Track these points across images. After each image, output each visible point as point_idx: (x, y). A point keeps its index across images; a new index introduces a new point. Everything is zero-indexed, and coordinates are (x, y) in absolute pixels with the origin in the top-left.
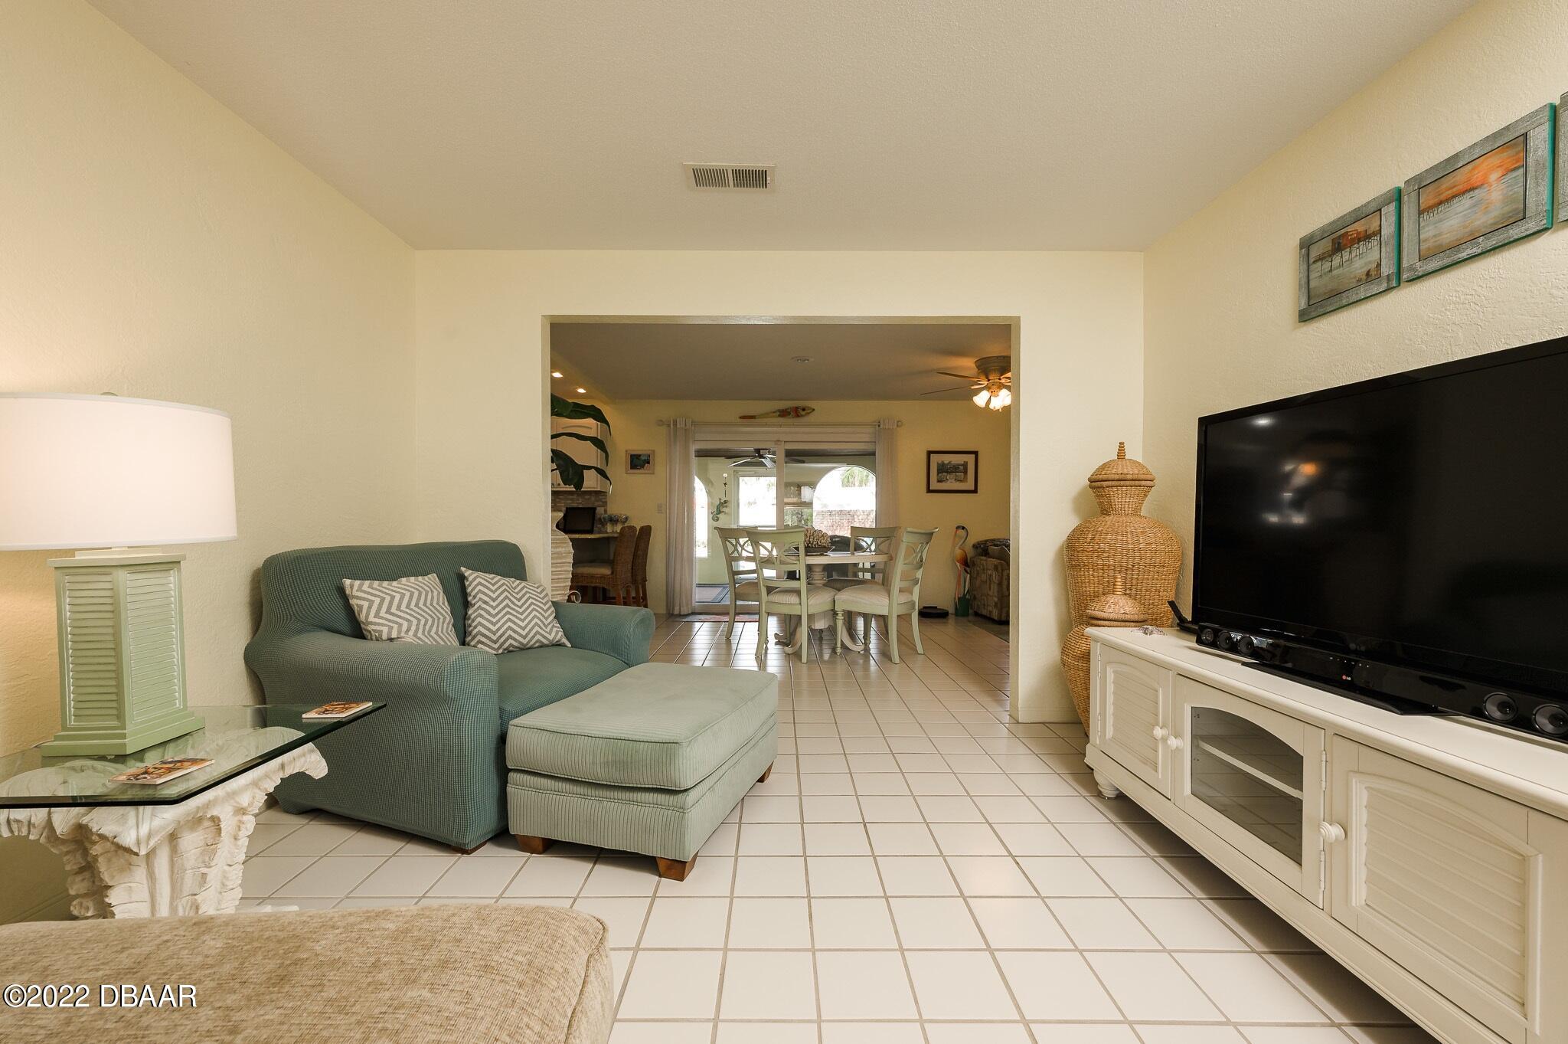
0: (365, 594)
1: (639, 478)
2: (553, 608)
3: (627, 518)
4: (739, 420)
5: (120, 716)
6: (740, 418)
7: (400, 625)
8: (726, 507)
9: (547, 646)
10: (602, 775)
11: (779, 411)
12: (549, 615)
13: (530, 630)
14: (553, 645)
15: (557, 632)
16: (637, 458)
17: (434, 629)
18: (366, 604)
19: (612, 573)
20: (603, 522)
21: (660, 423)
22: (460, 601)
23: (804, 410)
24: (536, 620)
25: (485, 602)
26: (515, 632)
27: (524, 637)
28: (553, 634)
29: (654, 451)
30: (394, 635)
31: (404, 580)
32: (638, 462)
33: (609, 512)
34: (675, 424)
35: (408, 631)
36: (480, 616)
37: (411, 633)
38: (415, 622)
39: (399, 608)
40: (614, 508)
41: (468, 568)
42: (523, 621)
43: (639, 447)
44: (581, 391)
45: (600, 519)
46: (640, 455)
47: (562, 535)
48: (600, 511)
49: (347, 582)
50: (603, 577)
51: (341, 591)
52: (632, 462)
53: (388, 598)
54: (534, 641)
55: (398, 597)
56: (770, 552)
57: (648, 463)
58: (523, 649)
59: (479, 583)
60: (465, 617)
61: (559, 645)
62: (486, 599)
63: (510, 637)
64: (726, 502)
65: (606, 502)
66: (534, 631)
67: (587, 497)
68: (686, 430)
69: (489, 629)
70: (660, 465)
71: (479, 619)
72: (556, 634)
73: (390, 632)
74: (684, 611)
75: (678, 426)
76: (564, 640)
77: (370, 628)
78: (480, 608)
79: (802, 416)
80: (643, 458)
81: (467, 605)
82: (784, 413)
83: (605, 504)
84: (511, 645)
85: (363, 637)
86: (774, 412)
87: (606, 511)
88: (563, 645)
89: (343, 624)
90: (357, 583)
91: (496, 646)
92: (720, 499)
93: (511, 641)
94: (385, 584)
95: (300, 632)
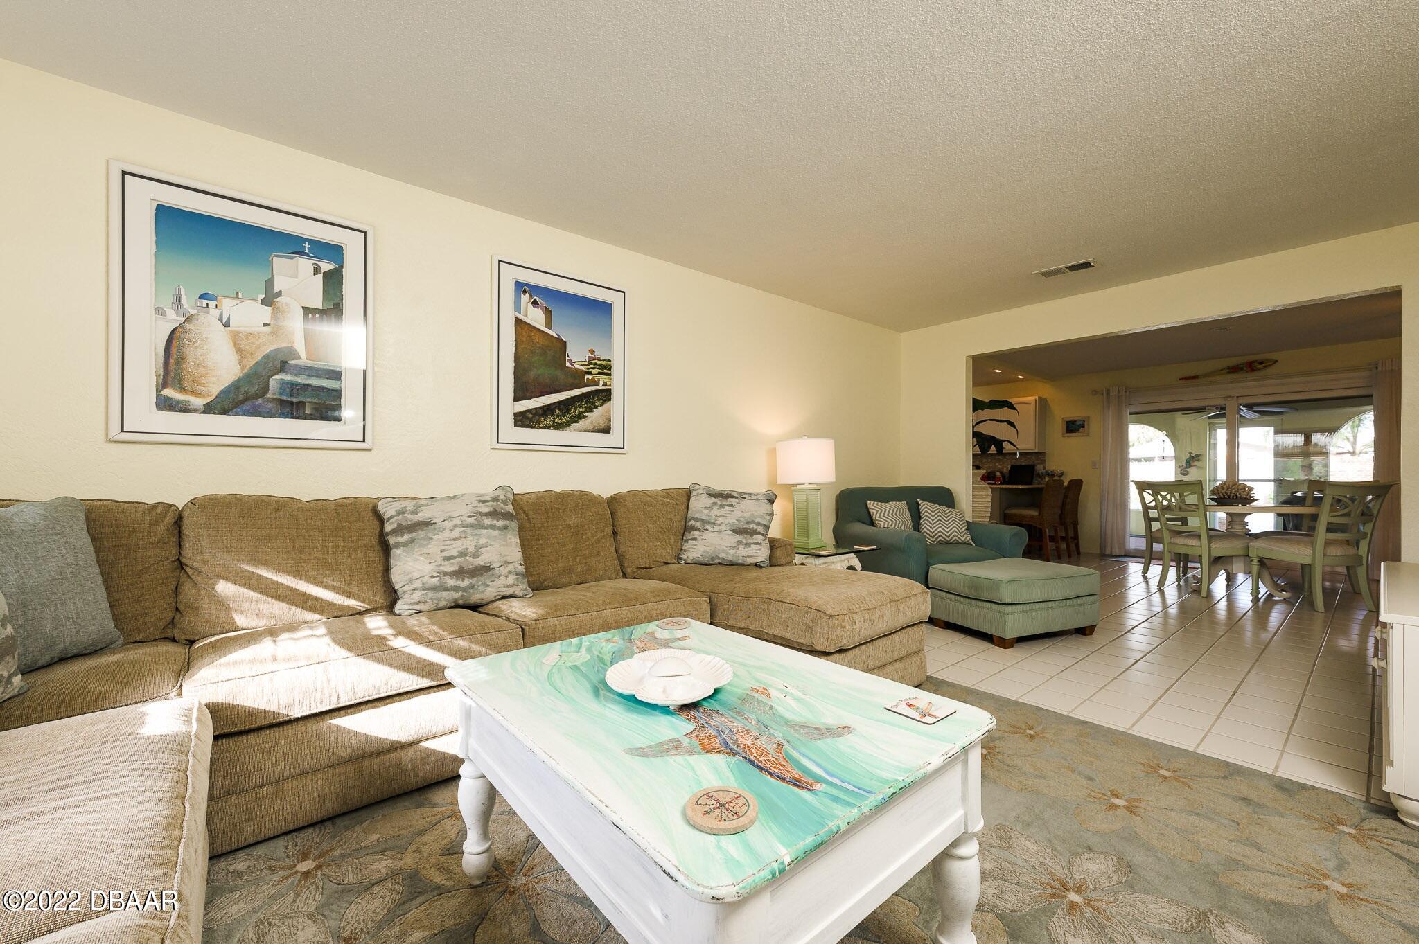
0: (875, 507)
1: (1074, 440)
2: (966, 524)
3: (1063, 473)
4: (1180, 382)
5: (808, 537)
6: (1180, 379)
7: (888, 522)
8: (1199, 460)
9: (961, 543)
10: (967, 592)
11: (1229, 368)
12: (963, 527)
13: (952, 533)
14: (965, 544)
15: (967, 537)
16: (1073, 424)
17: (903, 526)
18: (875, 512)
19: (1040, 514)
20: (1042, 477)
21: (1095, 392)
22: (916, 516)
23: (1261, 363)
24: (955, 529)
25: (928, 517)
26: (943, 533)
27: (948, 537)
28: (964, 538)
29: (1089, 417)
30: (886, 526)
31: (891, 503)
32: (1073, 427)
33: (1047, 468)
34: (1108, 392)
35: (891, 525)
36: (926, 523)
37: (893, 526)
38: (895, 521)
39: (888, 515)
40: (1052, 465)
41: (921, 499)
42: (947, 528)
43: (1075, 414)
44: (1020, 377)
45: (1039, 474)
46: (1075, 421)
47: (984, 484)
48: (1039, 467)
49: (868, 502)
50: (1032, 517)
51: (866, 505)
52: (1068, 427)
53: (884, 510)
54: (953, 539)
55: (888, 510)
56: (1169, 501)
57: (1084, 427)
58: (947, 543)
59: (926, 507)
60: (919, 524)
61: (967, 544)
62: (928, 515)
63: (940, 536)
64: (1198, 455)
65: (1045, 461)
66: (953, 534)
67: (1029, 457)
68: (1118, 397)
69: (930, 531)
70: (1094, 427)
71: (925, 525)
72: (966, 537)
73: (884, 525)
74: (1116, 551)
75: (1111, 394)
76: (971, 541)
77: (877, 522)
78: (926, 519)
79: (1259, 369)
80: (1078, 423)
81: (920, 518)
82: (1234, 370)
83: (1043, 462)
84: (941, 540)
85: (874, 526)
86: (1222, 370)
87: (1044, 468)
88: (970, 544)
89: (868, 520)
90: (872, 502)
91: (933, 540)
92: (1190, 453)
93: (940, 538)
94: (883, 504)
95: (852, 522)
